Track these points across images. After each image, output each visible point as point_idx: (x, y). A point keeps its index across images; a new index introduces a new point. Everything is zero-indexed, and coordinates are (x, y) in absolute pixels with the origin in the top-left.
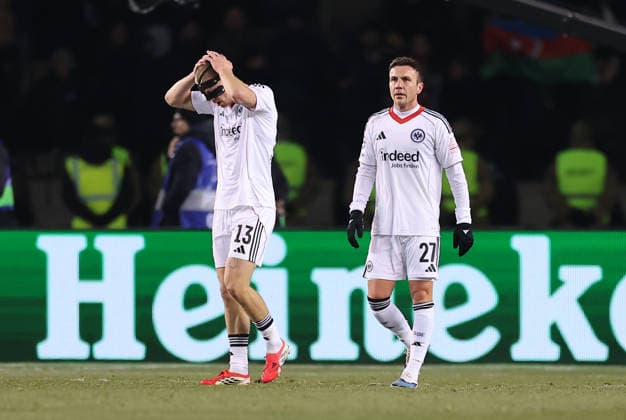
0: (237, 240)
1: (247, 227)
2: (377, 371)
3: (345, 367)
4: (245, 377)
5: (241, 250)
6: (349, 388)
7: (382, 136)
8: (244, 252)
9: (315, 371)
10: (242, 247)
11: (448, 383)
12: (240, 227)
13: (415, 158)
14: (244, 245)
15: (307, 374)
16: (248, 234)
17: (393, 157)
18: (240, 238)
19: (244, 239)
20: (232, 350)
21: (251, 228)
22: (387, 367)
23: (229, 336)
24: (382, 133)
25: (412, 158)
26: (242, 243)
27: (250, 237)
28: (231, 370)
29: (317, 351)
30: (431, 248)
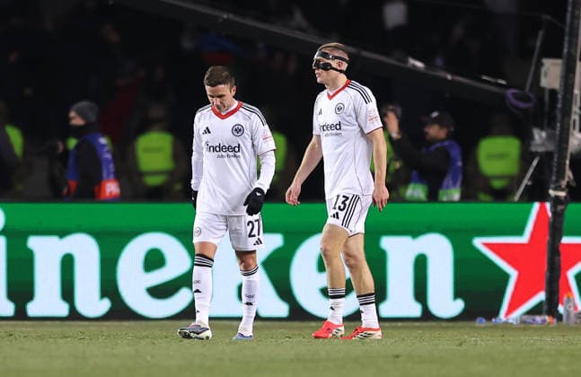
0: (335, 208)
1: (344, 197)
2: (85, 326)
3: (58, 323)
4: (377, 330)
5: (336, 216)
6: (61, 341)
7: (208, 131)
8: (338, 218)
9: (31, 326)
10: (337, 213)
11: (147, 337)
12: (338, 196)
13: (237, 149)
14: (340, 212)
15: (24, 329)
16: (343, 203)
17: (218, 149)
18: (337, 207)
19: (339, 207)
20: (362, 308)
21: (347, 198)
22: (94, 323)
23: (358, 297)
24: (207, 128)
25: (234, 150)
26: (337, 210)
27: (345, 205)
28: (363, 326)
29: (33, 309)
30: (256, 224)
